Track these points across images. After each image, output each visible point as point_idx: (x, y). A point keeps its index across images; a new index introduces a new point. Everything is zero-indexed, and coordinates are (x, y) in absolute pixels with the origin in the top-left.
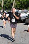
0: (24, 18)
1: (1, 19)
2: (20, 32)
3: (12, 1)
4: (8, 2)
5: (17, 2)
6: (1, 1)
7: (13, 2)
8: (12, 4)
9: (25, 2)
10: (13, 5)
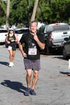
0: (60, 44)
2: (51, 78)
3: (30, 3)
4: (22, 6)
5: (44, 4)
6: (6, 4)
7: (33, 5)
8: (31, 10)
9: (63, 4)
10: (34, 11)
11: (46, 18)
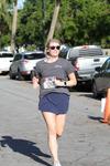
0: (89, 76)
1: (8, 76)
4: (35, 19)
5: (66, 17)
6: (11, 15)
7: (51, 18)
11: (69, 38)
